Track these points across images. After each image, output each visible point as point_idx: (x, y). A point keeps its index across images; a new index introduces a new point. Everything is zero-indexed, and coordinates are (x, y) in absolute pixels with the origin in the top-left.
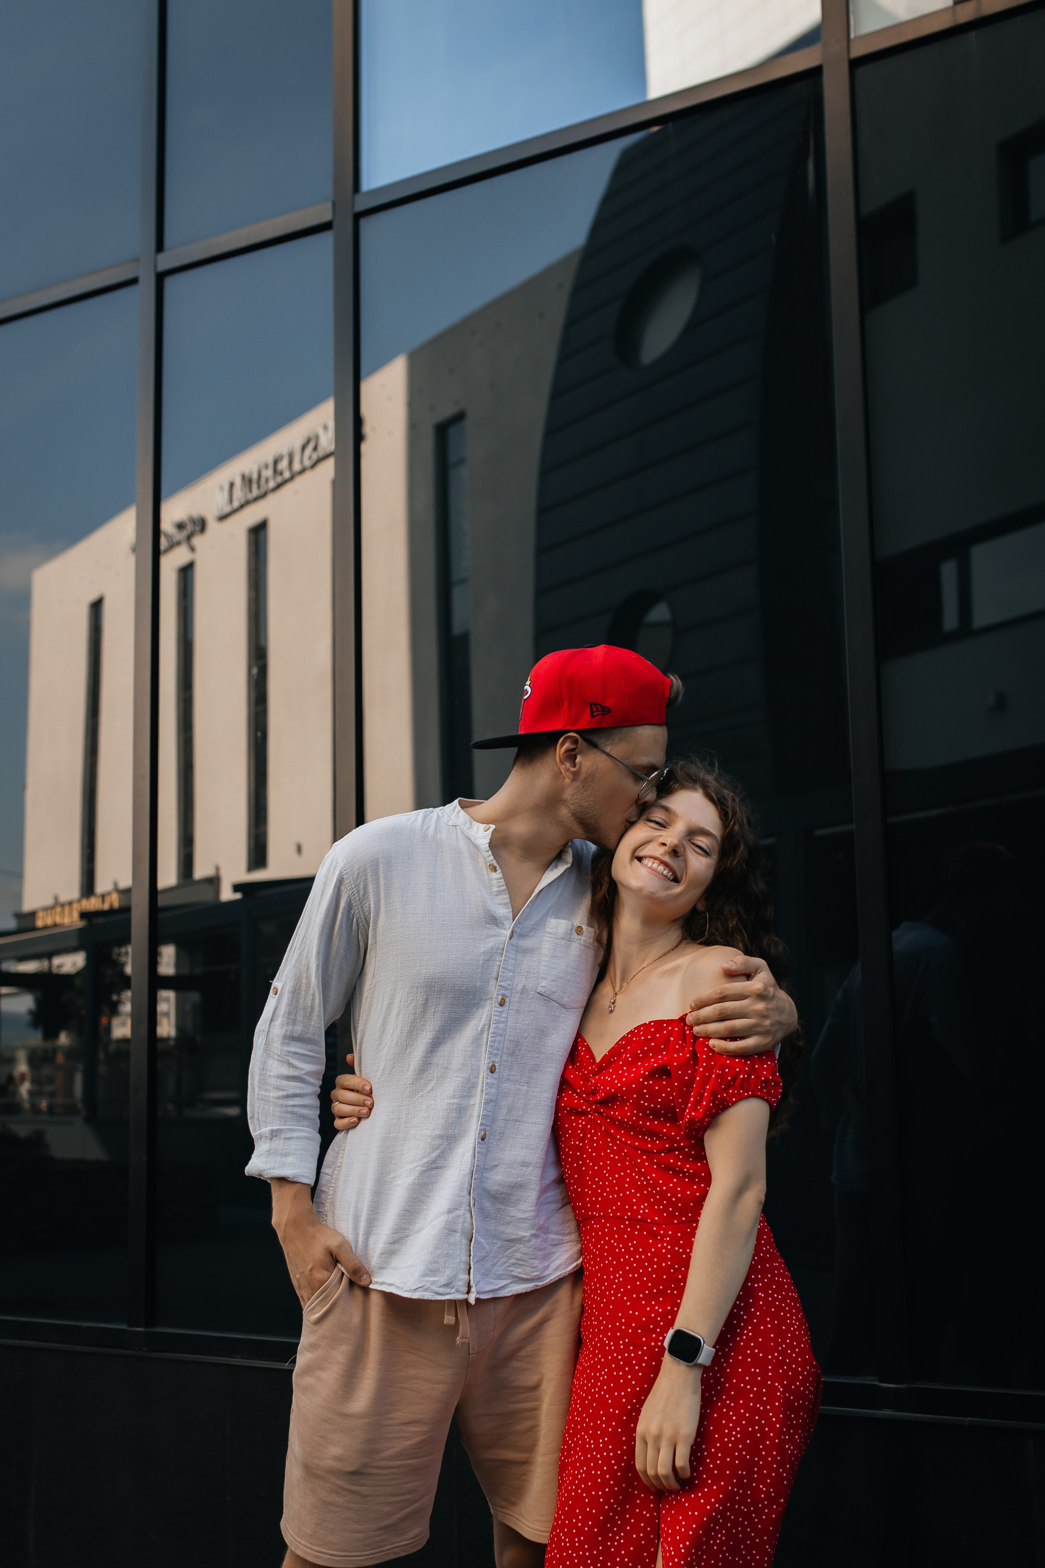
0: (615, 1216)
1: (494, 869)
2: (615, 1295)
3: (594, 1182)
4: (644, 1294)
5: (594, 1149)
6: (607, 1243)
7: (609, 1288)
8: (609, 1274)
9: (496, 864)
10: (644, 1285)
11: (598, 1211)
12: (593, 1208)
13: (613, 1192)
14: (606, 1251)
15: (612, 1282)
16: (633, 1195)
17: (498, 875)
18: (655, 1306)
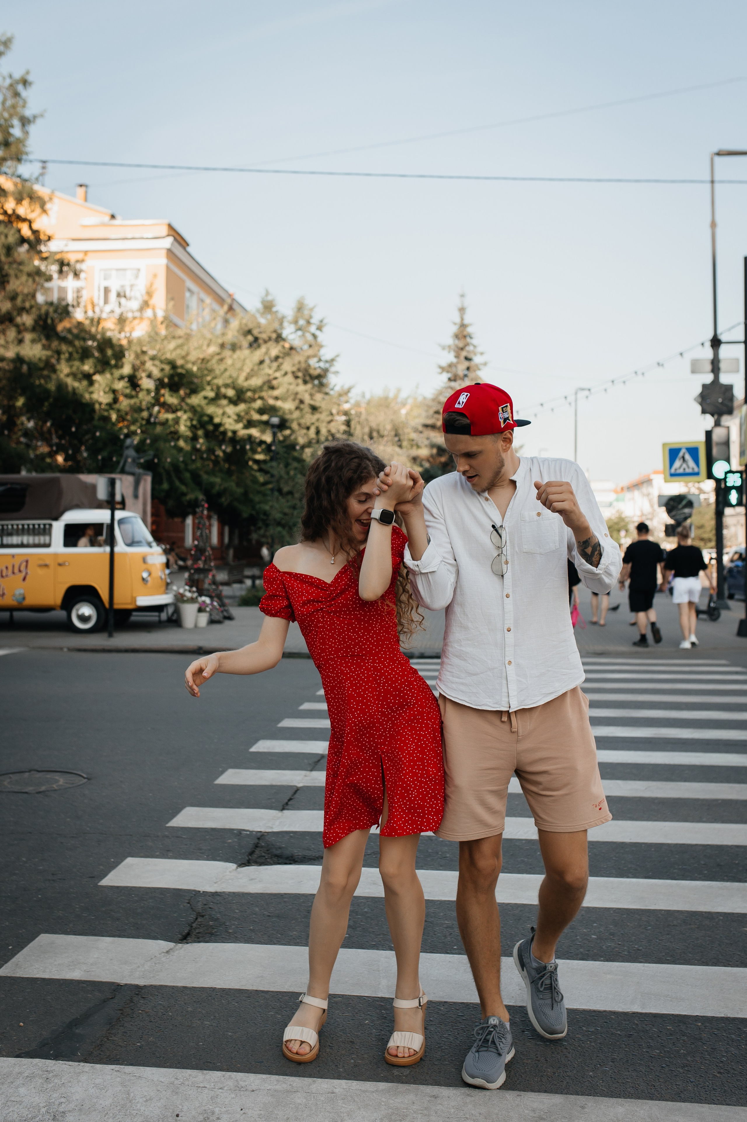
0: (343, 656)
2: (348, 692)
3: (330, 641)
4: (362, 689)
5: (328, 625)
6: (339, 669)
7: (344, 690)
8: (342, 683)
10: (361, 685)
11: (333, 655)
12: (330, 654)
13: (340, 644)
14: (339, 673)
15: (345, 687)
16: (351, 644)
18: (368, 693)
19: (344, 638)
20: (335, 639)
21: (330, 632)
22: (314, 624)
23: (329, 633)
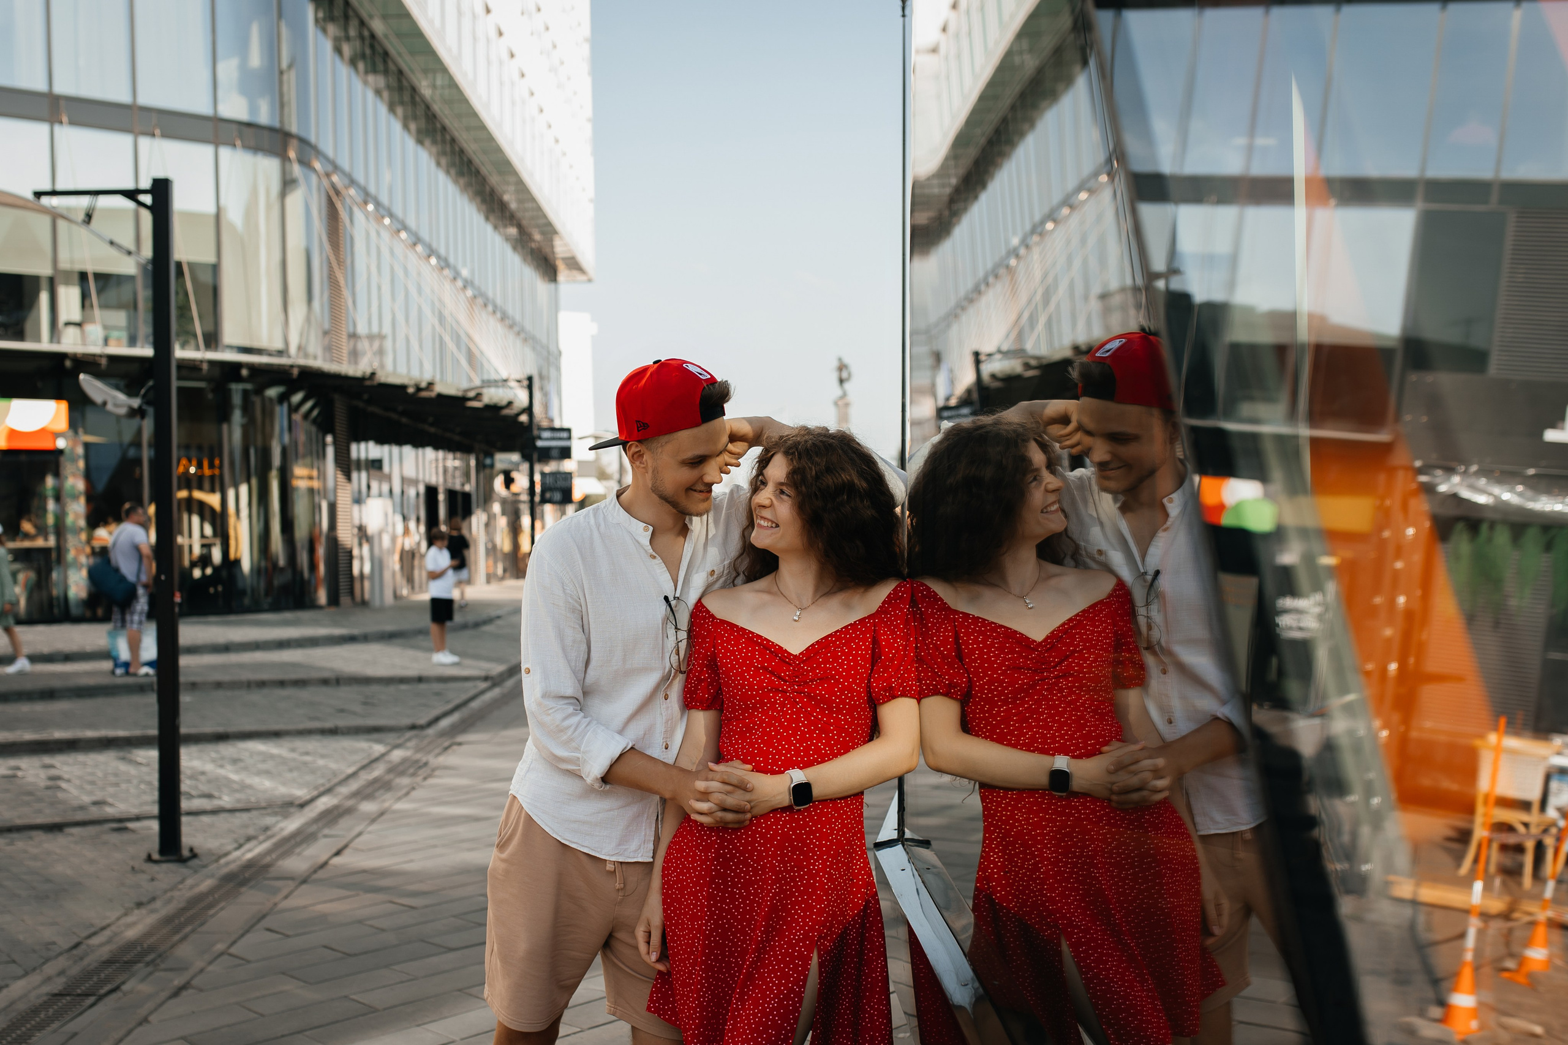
1: (654, 557)
9: (654, 554)
17: (659, 560)
19: (808, 748)
20: (790, 743)
21: (786, 729)
22: (763, 709)
23: (783, 732)
